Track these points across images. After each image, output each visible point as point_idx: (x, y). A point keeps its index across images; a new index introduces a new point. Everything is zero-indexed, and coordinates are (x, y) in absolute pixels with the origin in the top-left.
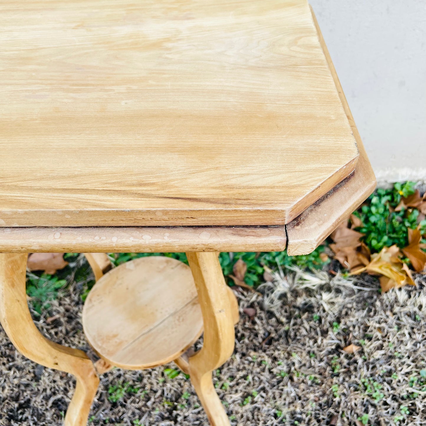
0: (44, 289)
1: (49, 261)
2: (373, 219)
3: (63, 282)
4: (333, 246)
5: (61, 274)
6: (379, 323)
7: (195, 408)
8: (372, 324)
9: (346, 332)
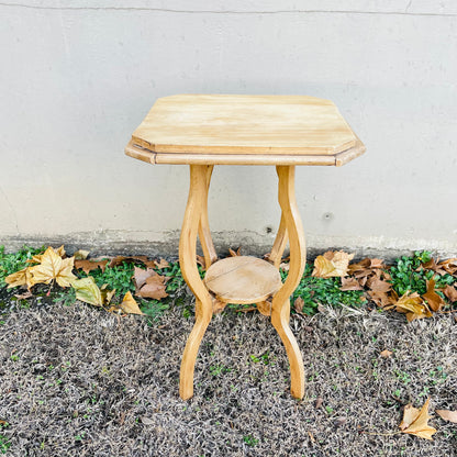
0: (153, 310)
1: (155, 292)
2: (399, 275)
3: (167, 306)
4: (369, 292)
5: (164, 300)
6: (406, 339)
7: (274, 381)
8: (401, 339)
9: (381, 343)
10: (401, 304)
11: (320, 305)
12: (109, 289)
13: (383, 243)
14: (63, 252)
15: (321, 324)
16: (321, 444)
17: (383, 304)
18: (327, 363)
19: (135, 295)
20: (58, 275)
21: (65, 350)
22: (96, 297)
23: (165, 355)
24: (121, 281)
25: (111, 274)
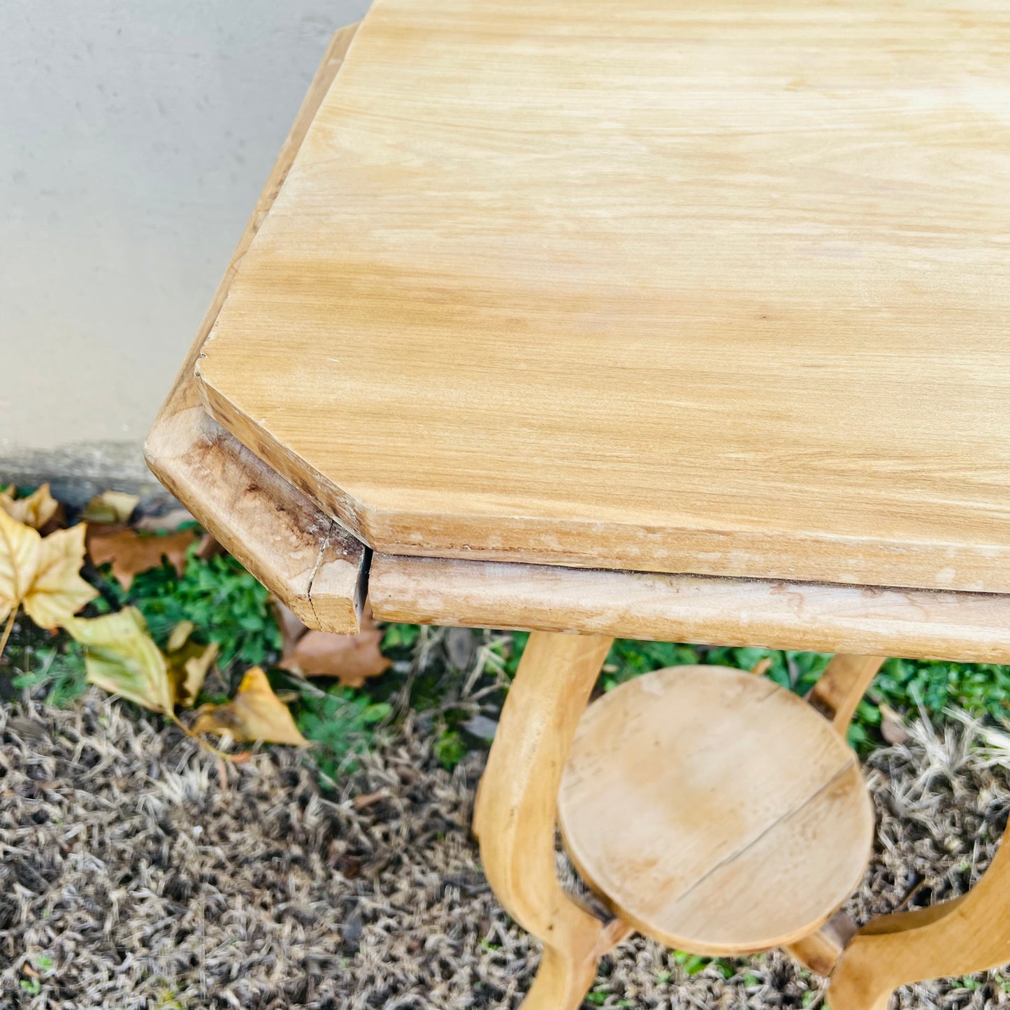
0: (339, 724)
1: (346, 653)
3: (384, 710)
5: (376, 687)
11: (890, 714)
12: (197, 640)
14: (49, 506)
19: (284, 665)
20: (31, 592)
21: (40, 900)
22: (150, 678)
23: (378, 928)
24: (237, 610)
25: (205, 582)
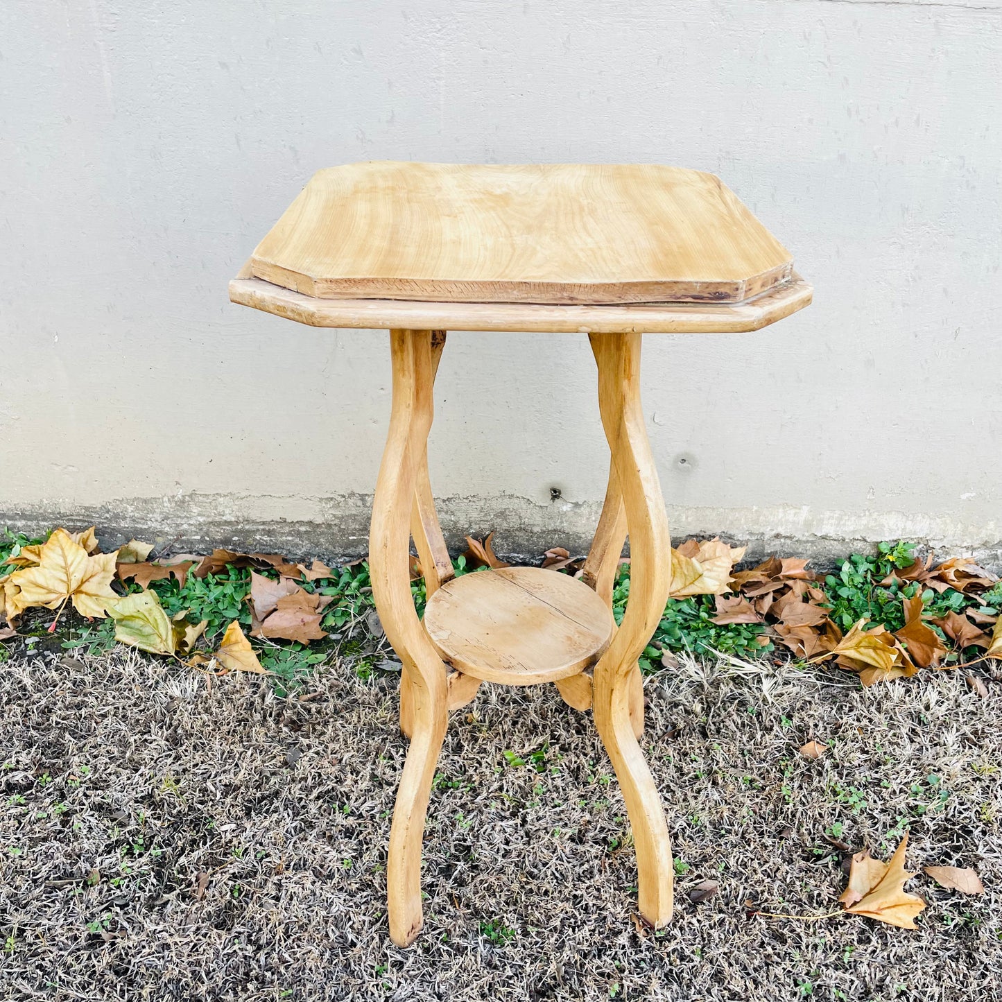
0: (288, 665)
1: (297, 629)
2: (844, 593)
3: (322, 657)
4: (778, 627)
5: (315, 645)
6: (858, 720)
7: (555, 806)
8: (847, 720)
9: (802, 729)
10: (847, 649)
11: (667, 653)
12: (191, 620)
13: (808, 524)
14: (93, 542)
15: (668, 692)
16: (660, 941)
17: (808, 651)
18: (679, 769)
19: (252, 634)
20: (78, 591)
21: (81, 744)
22: (160, 636)
23: (311, 753)
24: (220, 606)
25: (199, 590)
